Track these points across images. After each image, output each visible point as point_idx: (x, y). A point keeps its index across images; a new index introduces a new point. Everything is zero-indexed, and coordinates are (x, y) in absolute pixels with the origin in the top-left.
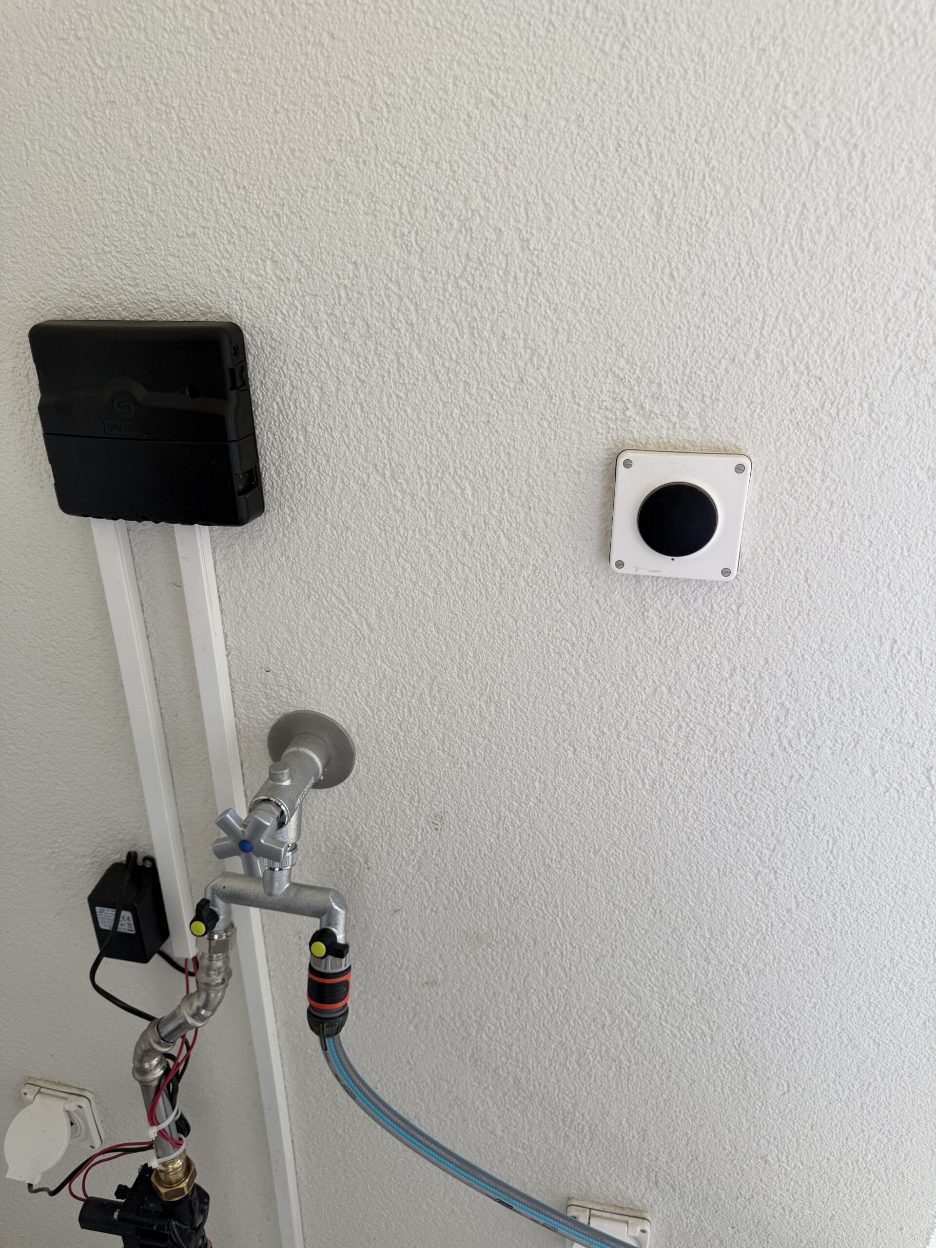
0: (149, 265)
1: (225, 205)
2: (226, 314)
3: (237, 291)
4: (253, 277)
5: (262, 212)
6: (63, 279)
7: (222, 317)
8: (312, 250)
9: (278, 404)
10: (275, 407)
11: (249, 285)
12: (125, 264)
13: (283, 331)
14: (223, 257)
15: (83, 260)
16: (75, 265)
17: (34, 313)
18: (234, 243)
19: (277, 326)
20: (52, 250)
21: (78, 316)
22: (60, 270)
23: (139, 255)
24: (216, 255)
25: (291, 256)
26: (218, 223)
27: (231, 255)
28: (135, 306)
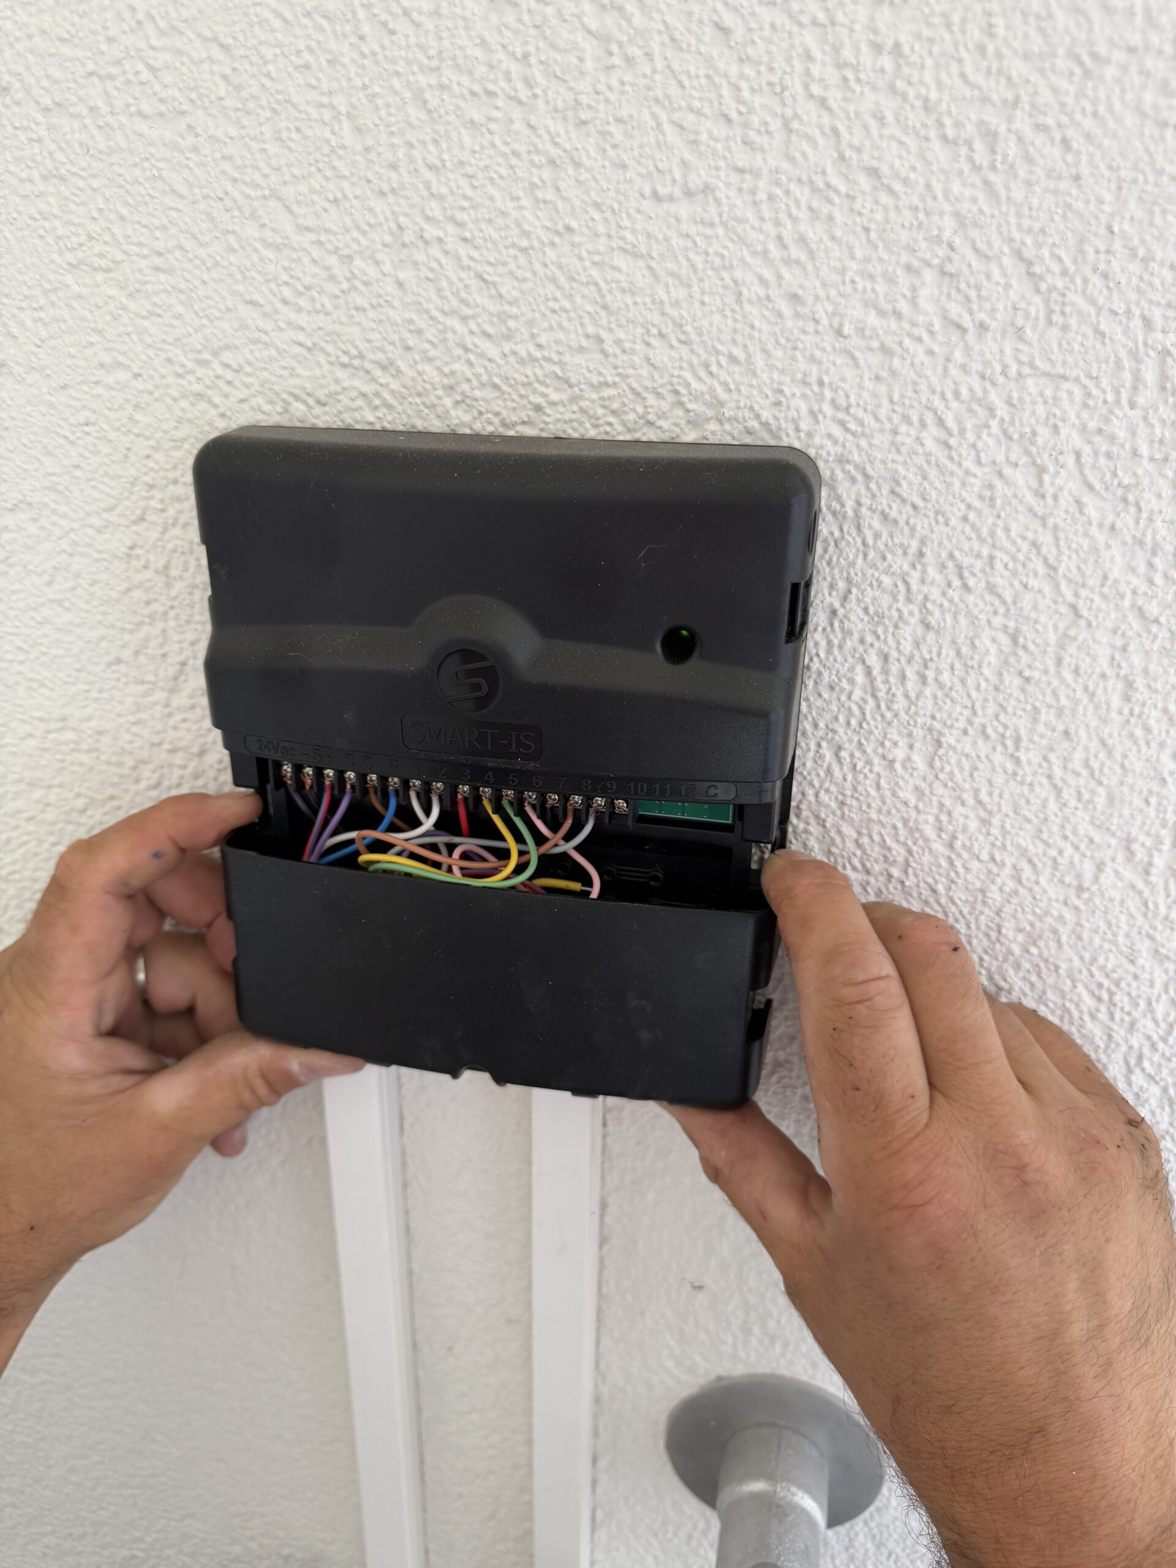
0: (554, 280)
1: (823, 102)
2: (766, 425)
3: (813, 359)
4: (873, 320)
5: (941, 125)
6: (293, 316)
7: (749, 432)
8: (1082, 241)
9: (869, 672)
10: (860, 678)
11: (855, 341)
12: (480, 277)
13: (933, 473)
14: (787, 262)
15: (358, 262)
16: (332, 278)
17: (202, 405)
18: (831, 218)
19: (920, 460)
20: (268, 234)
21: (323, 418)
22: (287, 292)
23: (524, 250)
24: (766, 252)
25: (1007, 261)
26: (792, 160)
27: (812, 255)
28: (490, 394)
